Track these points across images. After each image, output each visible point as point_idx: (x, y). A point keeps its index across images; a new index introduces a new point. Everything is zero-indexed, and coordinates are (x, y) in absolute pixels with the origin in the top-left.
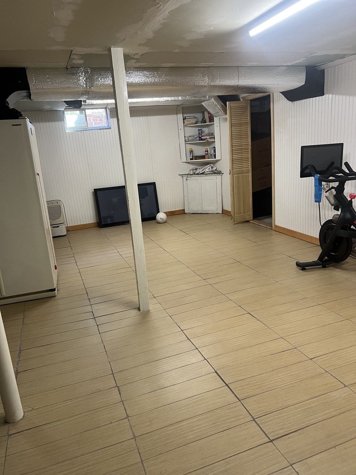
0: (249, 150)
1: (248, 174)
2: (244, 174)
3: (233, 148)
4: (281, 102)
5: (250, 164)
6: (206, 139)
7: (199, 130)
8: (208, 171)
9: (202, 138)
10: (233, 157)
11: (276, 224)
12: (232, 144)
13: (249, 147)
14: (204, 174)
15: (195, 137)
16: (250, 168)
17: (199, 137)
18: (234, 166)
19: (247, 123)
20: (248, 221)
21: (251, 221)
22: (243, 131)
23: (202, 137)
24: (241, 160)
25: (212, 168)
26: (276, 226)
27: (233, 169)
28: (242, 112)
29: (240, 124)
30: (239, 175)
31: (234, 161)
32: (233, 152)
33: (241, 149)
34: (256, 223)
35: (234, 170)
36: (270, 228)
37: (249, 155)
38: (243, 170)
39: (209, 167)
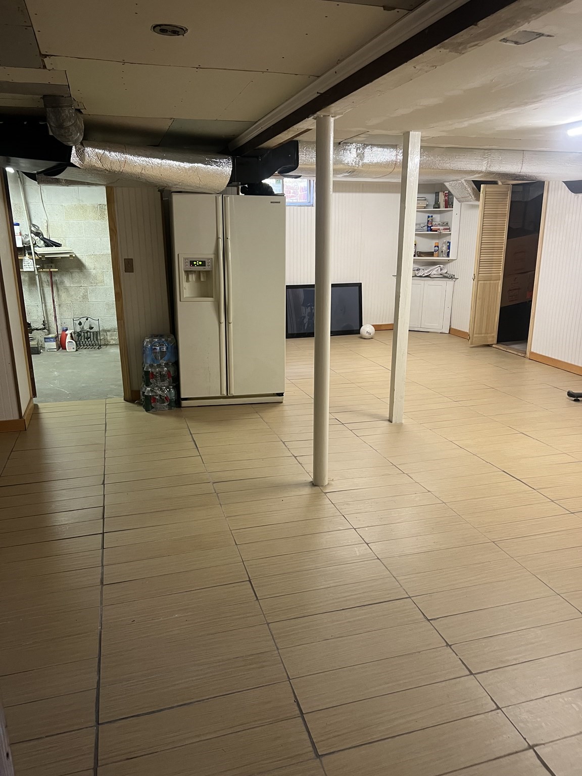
0: (503, 251)
1: (497, 281)
2: (492, 282)
3: (482, 246)
4: (560, 192)
5: (501, 269)
6: (439, 229)
7: (429, 217)
8: (435, 273)
9: (432, 228)
10: (481, 258)
11: (532, 351)
12: (482, 240)
13: (503, 246)
14: (430, 277)
15: (422, 225)
16: (501, 274)
17: (428, 227)
18: (480, 270)
19: (504, 215)
20: (489, 346)
21: (494, 346)
22: (498, 224)
23: (432, 226)
24: (491, 262)
25: (441, 270)
26: (532, 353)
27: (479, 273)
28: (501, 200)
29: (495, 216)
30: (485, 282)
31: (481, 263)
32: (482, 251)
33: (493, 248)
34: (502, 348)
35: (480, 275)
36: (523, 355)
37: (503, 257)
38: (491, 276)
39: (437, 269)
